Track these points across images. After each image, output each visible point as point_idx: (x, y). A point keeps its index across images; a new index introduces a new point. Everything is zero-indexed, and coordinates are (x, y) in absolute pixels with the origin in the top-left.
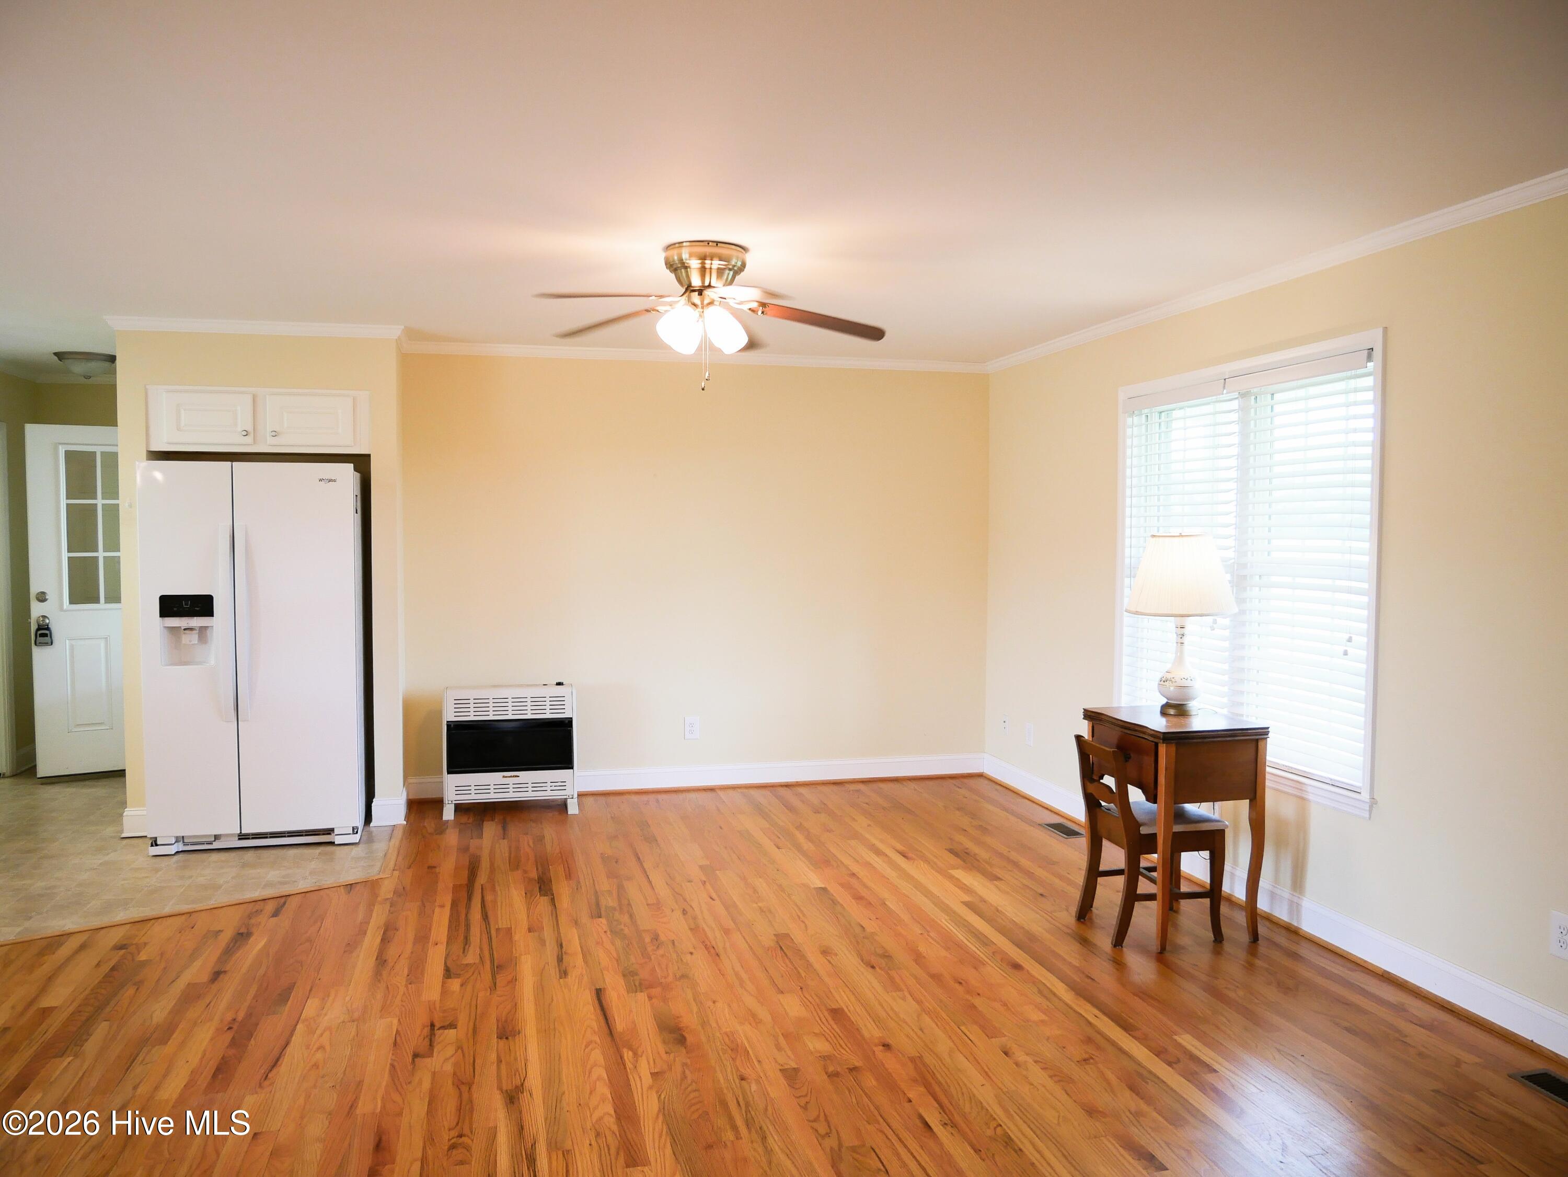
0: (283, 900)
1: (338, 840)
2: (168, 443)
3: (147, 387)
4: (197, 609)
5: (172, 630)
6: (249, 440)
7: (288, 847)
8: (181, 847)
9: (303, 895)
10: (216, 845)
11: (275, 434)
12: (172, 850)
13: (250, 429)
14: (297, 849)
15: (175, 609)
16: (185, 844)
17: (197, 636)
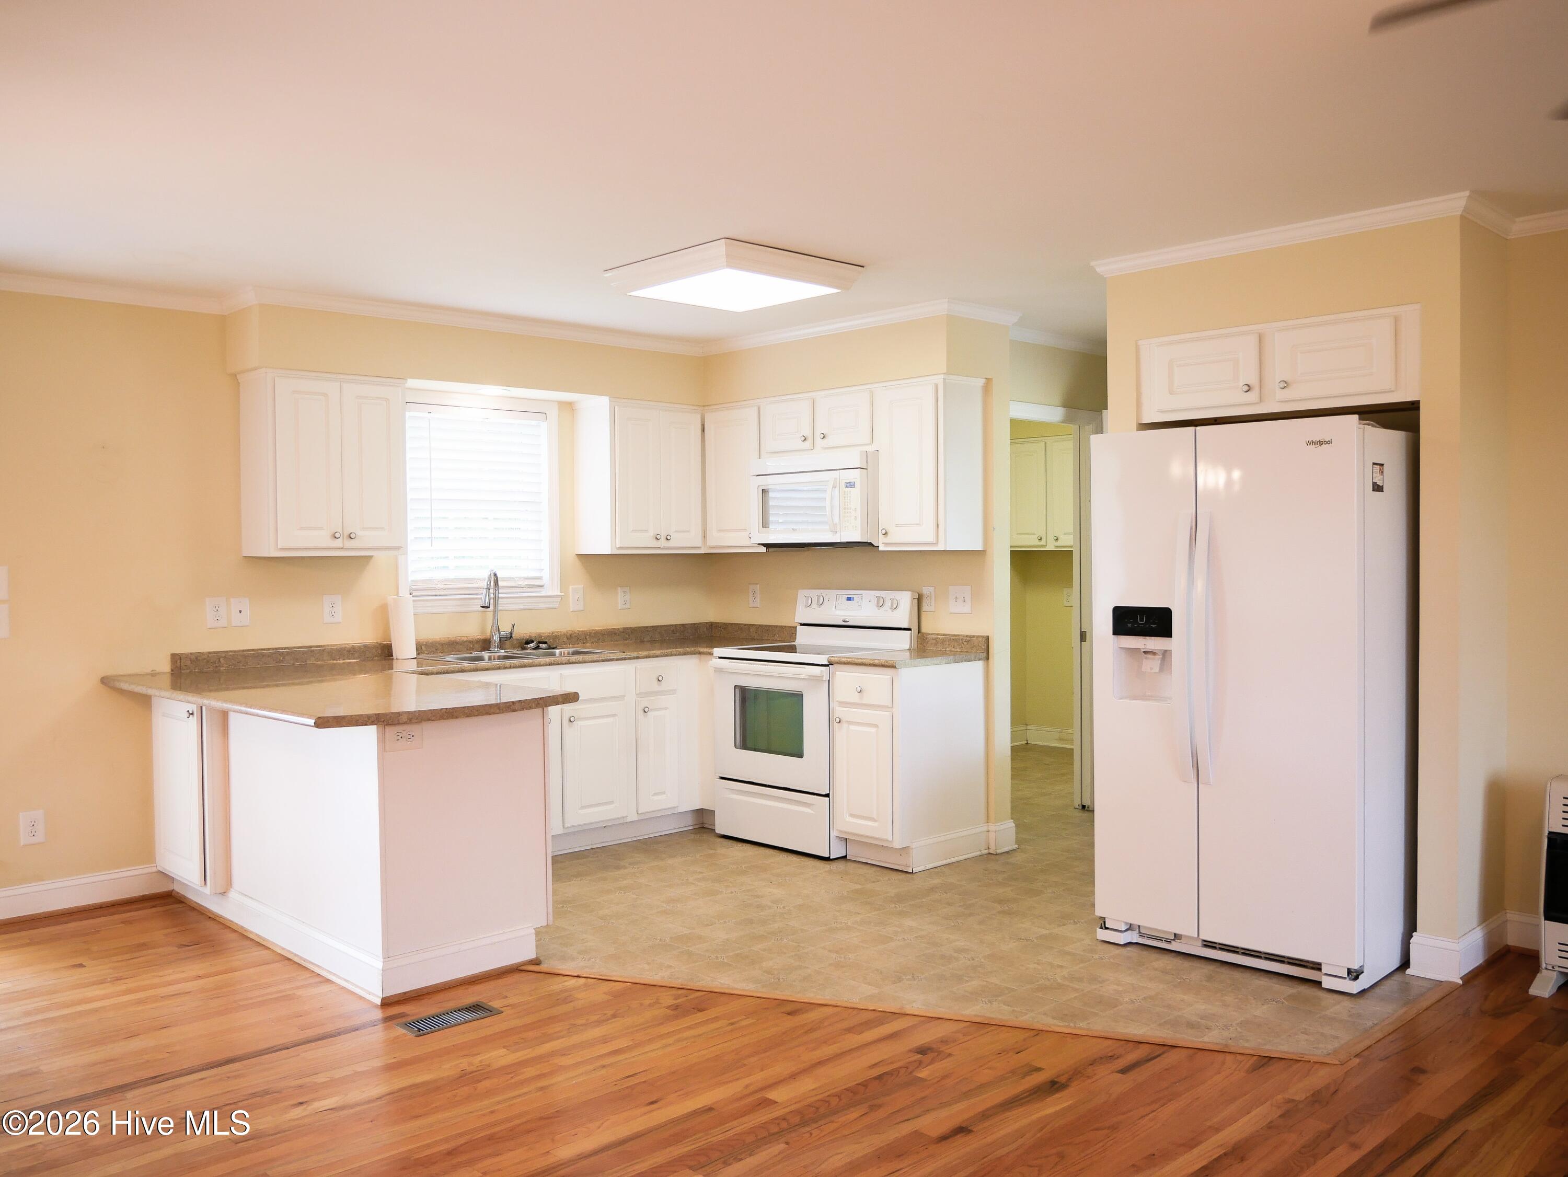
0: (1162, 1049)
1: (1327, 983)
2: (1162, 412)
3: (1140, 343)
4: (1154, 626)
5: (1132, 652)
6: (1253, 396)
7: (1262, 973)
8: (1133, 937)
9: (1191, 1051)
10: (1175, 946)
11: (1286, 385)
12: (1122, 939)
13: (1253, 380)
14: (1270, 979)
15: (1130, 625)
16: (1142, 935)
17: (1159, 662)
